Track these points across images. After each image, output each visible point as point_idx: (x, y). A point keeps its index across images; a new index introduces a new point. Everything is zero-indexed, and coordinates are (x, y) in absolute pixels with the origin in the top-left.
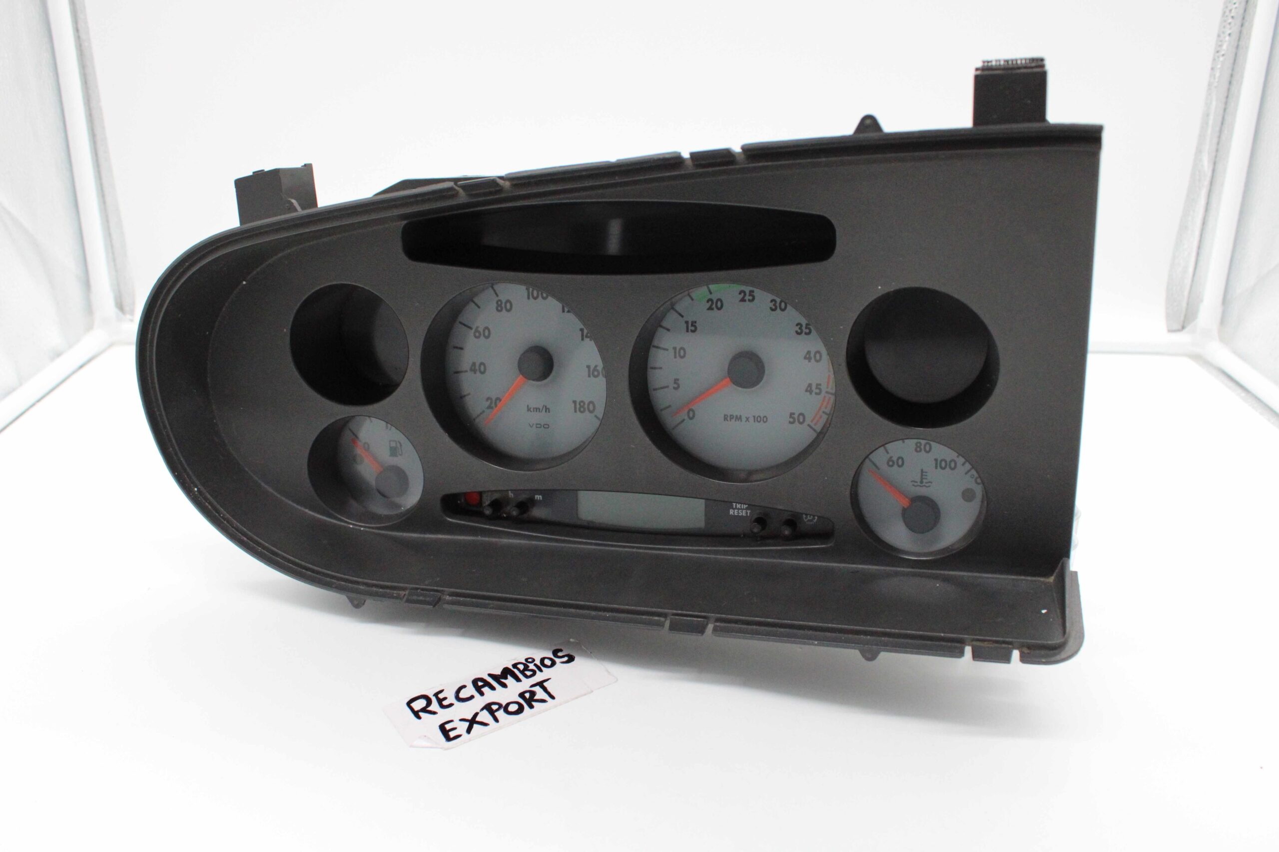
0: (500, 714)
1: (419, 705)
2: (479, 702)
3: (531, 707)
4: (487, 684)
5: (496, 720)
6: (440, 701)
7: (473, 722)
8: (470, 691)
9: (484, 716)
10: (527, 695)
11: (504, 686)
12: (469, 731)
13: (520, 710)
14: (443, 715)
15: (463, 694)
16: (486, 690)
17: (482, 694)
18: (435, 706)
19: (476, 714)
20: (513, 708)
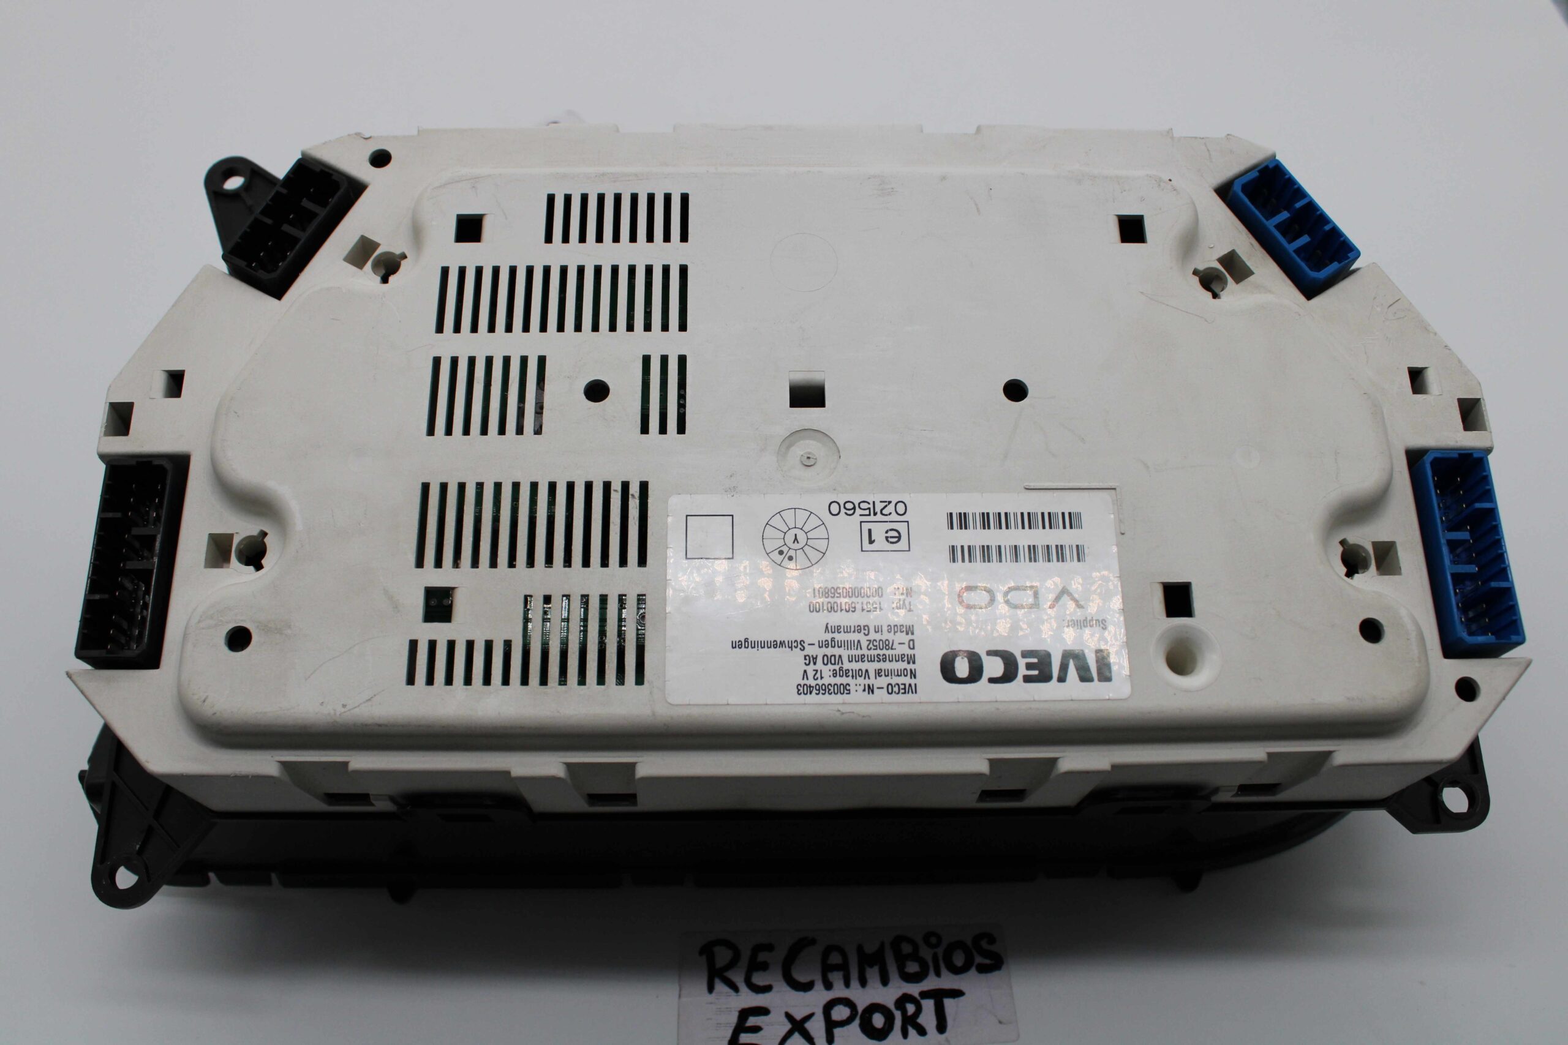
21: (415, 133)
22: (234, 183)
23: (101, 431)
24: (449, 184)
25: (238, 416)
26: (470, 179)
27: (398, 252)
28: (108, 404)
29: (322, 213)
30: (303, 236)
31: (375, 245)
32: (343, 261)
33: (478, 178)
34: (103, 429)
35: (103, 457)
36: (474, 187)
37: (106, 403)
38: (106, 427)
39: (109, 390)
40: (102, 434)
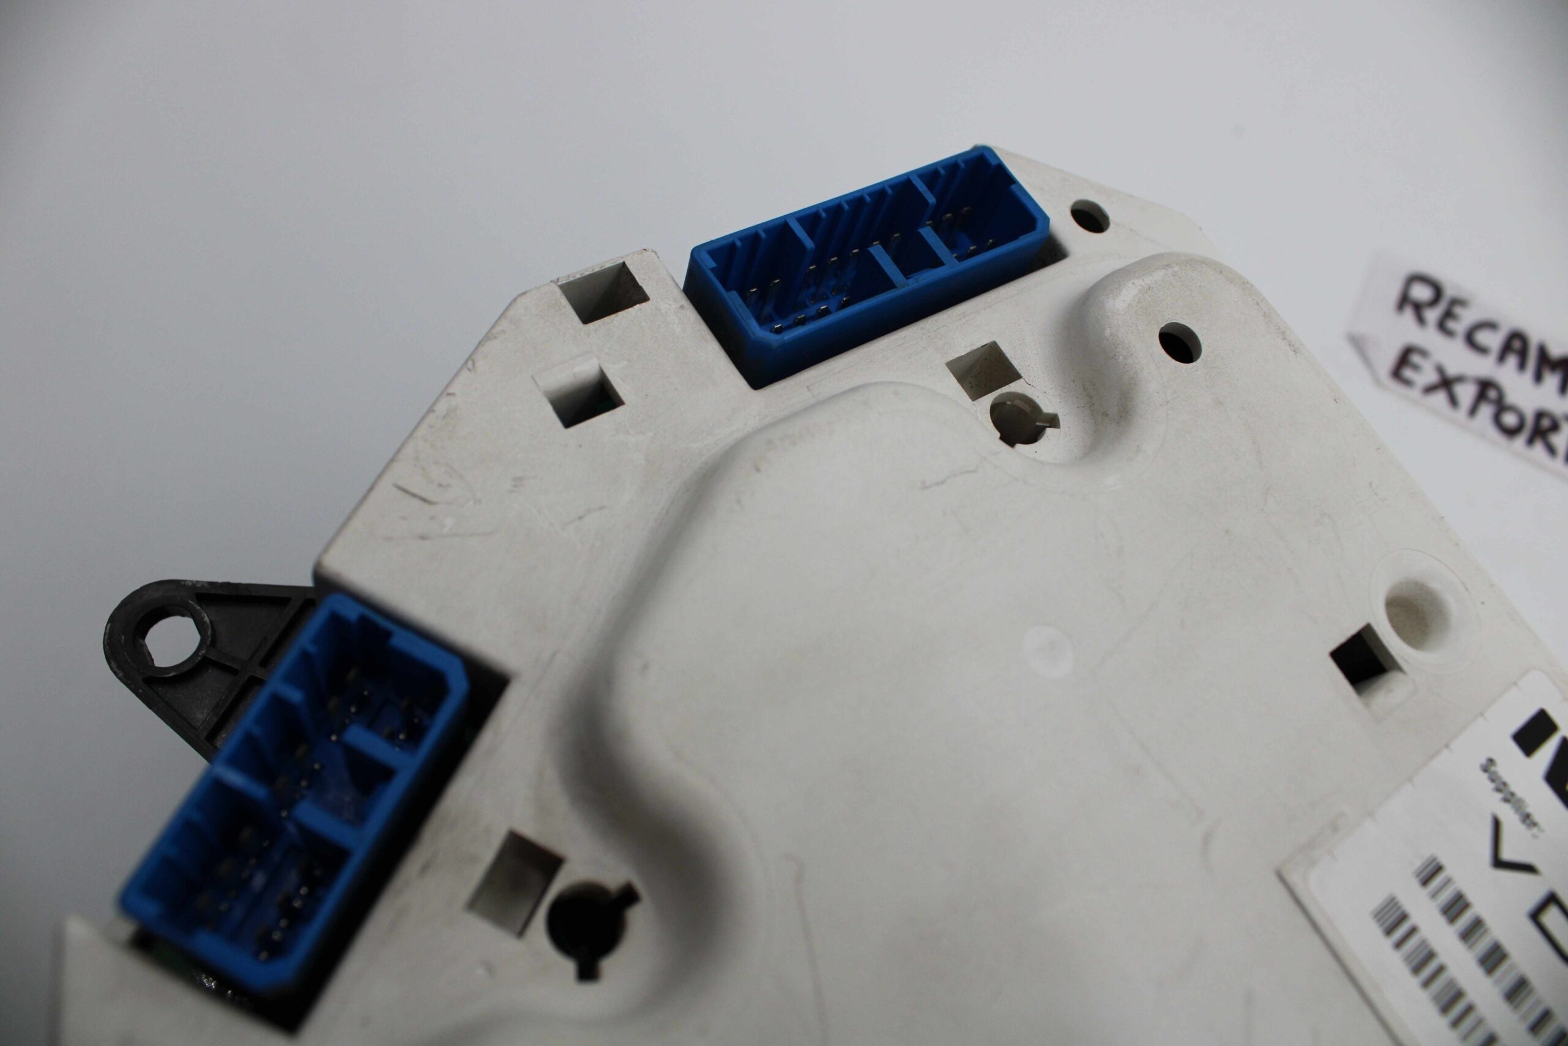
0: (1486, 411)
1: (1421, 293)
2: (1483, 367)
3: (1530, 441)
4: (1523, 355)
5: (1473, 411)
6: (1448, 314)
7: (1446, 384)
8: (1492, 340)
9: (1466, 393)
10: (1546, 423)
11: (1538, 377)
12: (1430, 389)
13: (1511, 433)
14: (1428, 337)
15: (1483, 337)
16: (1512, 361)
17: (1502, 358)
18: (1432, 315)
19: (1460, 379)
20: (1510, 419)
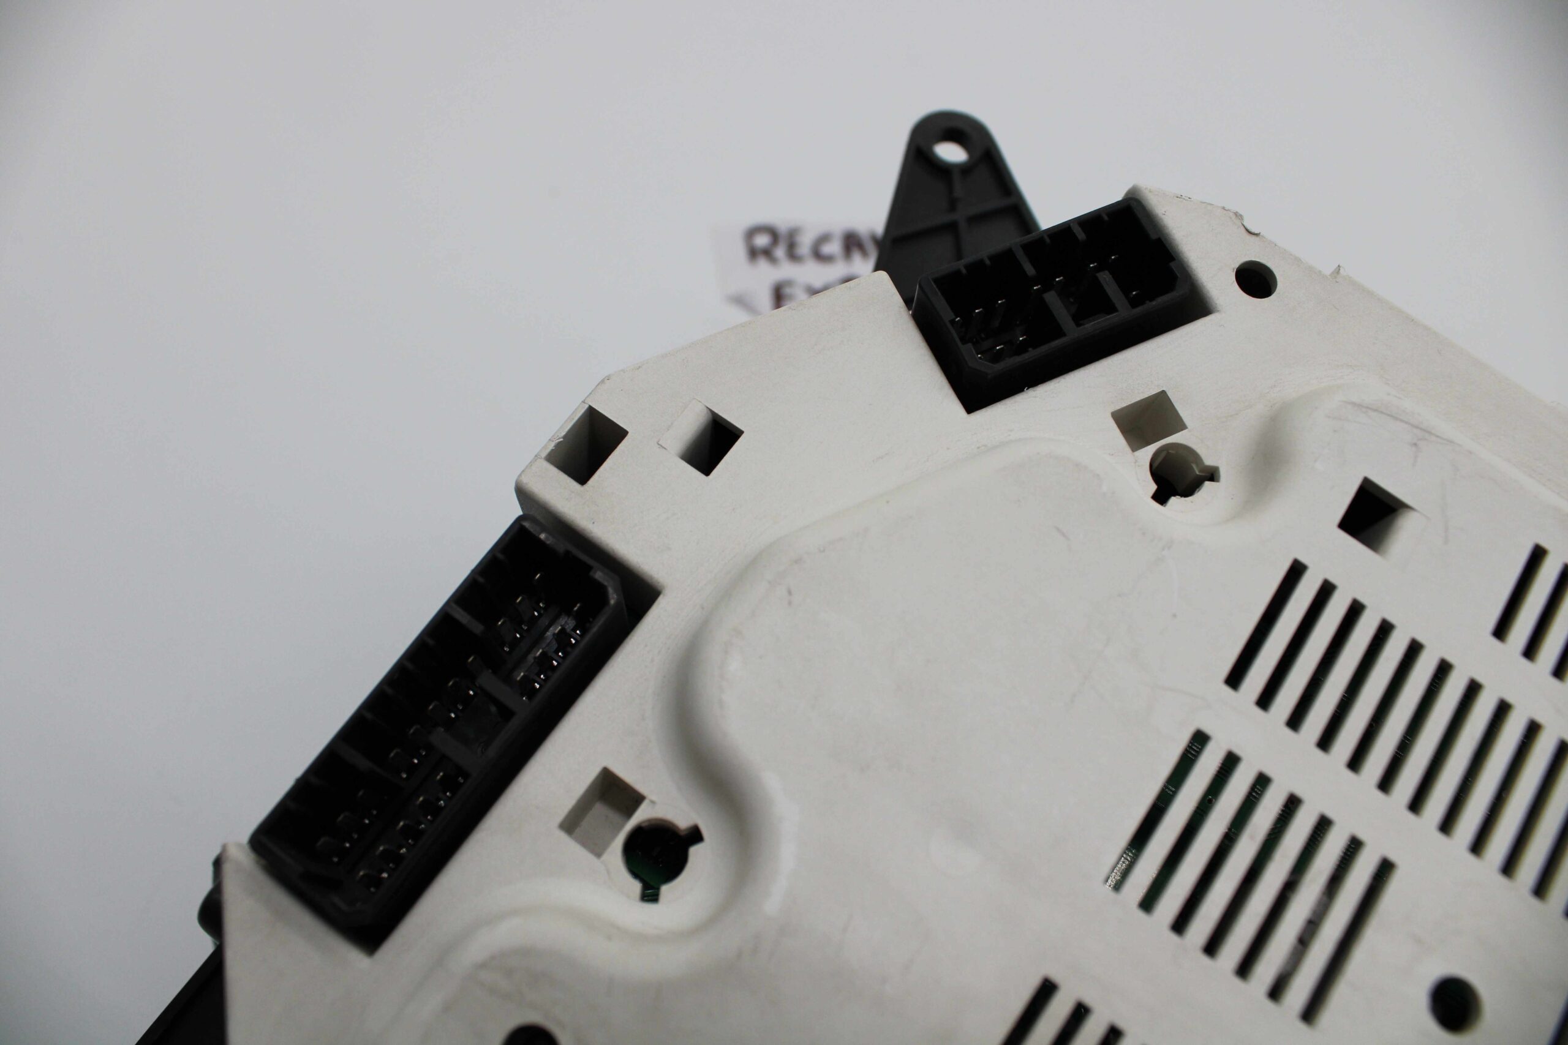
21: (1328, 270)
22: (951, 153)
23: (545, 447)
24: (1376, 410)
25: (790, 603)
26: (1417, 427)
27: (1209, 461)
28: (587, 406)
29: (1124, 311)
30: (1073, 332)
31: (1177, 424)
32: (1109, 416)
33: (1430, 433)
34: (551, 446)
35: (523, 494)
36: (1415, 444)
37: (584, 402)
38: (558, 445)
39: (603, 381)
40: (544, 454)
